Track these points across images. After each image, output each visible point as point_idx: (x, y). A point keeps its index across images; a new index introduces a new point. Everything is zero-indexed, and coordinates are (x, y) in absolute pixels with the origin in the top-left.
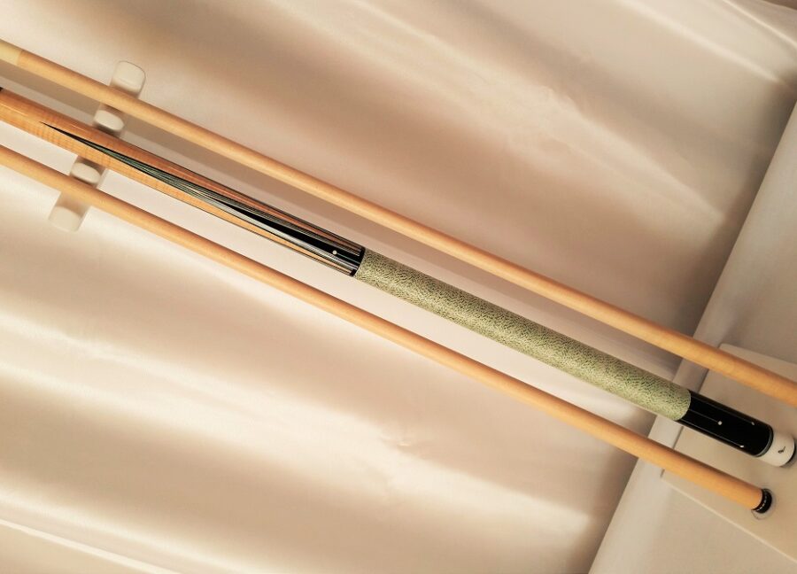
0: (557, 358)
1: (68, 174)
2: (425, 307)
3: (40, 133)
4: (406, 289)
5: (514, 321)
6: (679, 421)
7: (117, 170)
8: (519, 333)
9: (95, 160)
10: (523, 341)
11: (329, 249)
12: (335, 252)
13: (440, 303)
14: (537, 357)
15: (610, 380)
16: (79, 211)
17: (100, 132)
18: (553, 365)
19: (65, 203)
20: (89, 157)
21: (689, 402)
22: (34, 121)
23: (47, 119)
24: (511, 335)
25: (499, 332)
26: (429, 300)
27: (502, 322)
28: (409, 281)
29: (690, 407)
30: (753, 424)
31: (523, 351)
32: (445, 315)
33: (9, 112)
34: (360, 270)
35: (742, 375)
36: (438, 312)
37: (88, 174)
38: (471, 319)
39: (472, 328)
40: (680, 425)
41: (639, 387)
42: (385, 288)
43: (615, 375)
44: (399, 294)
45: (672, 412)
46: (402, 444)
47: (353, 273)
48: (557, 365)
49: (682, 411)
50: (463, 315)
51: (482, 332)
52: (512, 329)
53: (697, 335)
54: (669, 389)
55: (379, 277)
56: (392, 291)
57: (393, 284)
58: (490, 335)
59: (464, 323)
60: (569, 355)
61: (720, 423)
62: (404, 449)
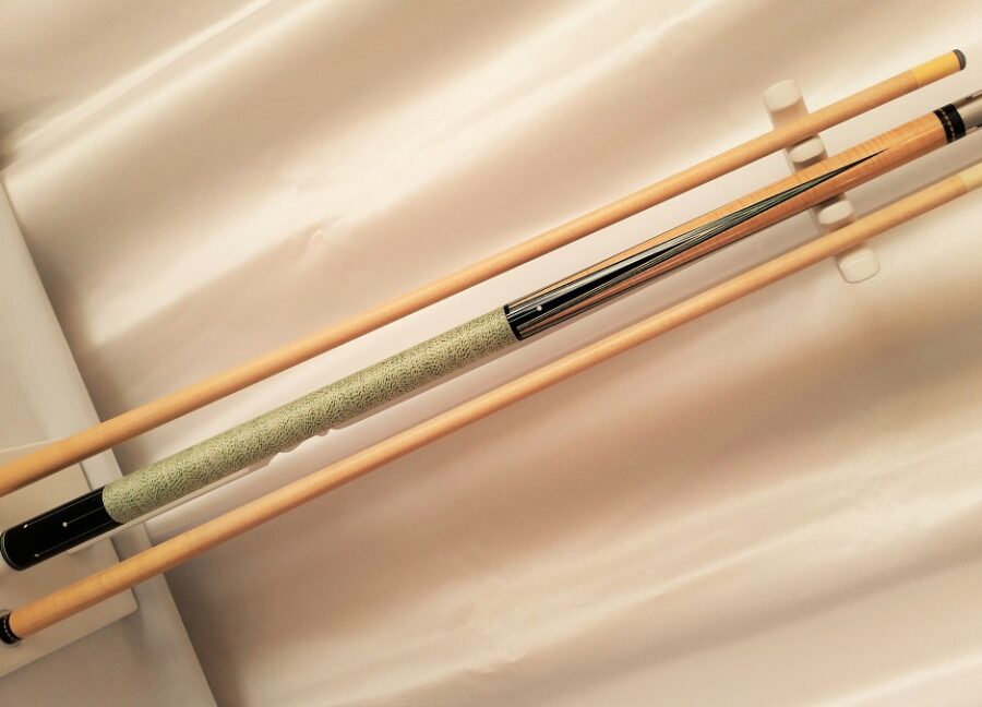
0: (262, 426)
1: (821, 134)
2: (417, 348)
3: (878, 141)
4: (449, 344)
5: (330, 417)
6: (101, 489)
7: (784, 181)
8: (316, 412)
9: (811, 168)
10: (305, 410)
11: (547, 307)
12: (540, 309)
13: (408, 364)
14: (279, 409)
15: (196, 459)
16: (779, 115)
17: (832, 195)
18: (259, 418)
19: (796, 108)
20: (818, 165)
21: (110, 513)
22: (895, 145)
23: (885, 158)
24: (321, 404)
25: (334, 395)
26: (420, 358)
27: (340, 404)
28: (453, 354)
29: (104, 509)
30: (37, 555)
31: (296, 402)
32: (394, 359)
33: (922, 129)
34: (503, 318)
35: (90, 587)
36: (402, 355)
37: (805, 151)
38: (369, 380)
39: (360, 374)
40: (96, 487)
41: (166, 478)
42: (467, 326)
43: (197, 466)
44: (449, 335)
45: (115, 490)
46: (318, 232)
47: (507, 309)
48: (255, 422)
49: (108, 500)
50: (379, 376)
51: (348, 380)
52: (325, 409)
53: (160, 580)
54: (138, 504)
55: (482, 330)
56: (458, 330)
57: (464, 336)
58: (338, 384)
59: (371, 370)
60: (254, 440)
61: (65, 524)
62: (313, 229)
